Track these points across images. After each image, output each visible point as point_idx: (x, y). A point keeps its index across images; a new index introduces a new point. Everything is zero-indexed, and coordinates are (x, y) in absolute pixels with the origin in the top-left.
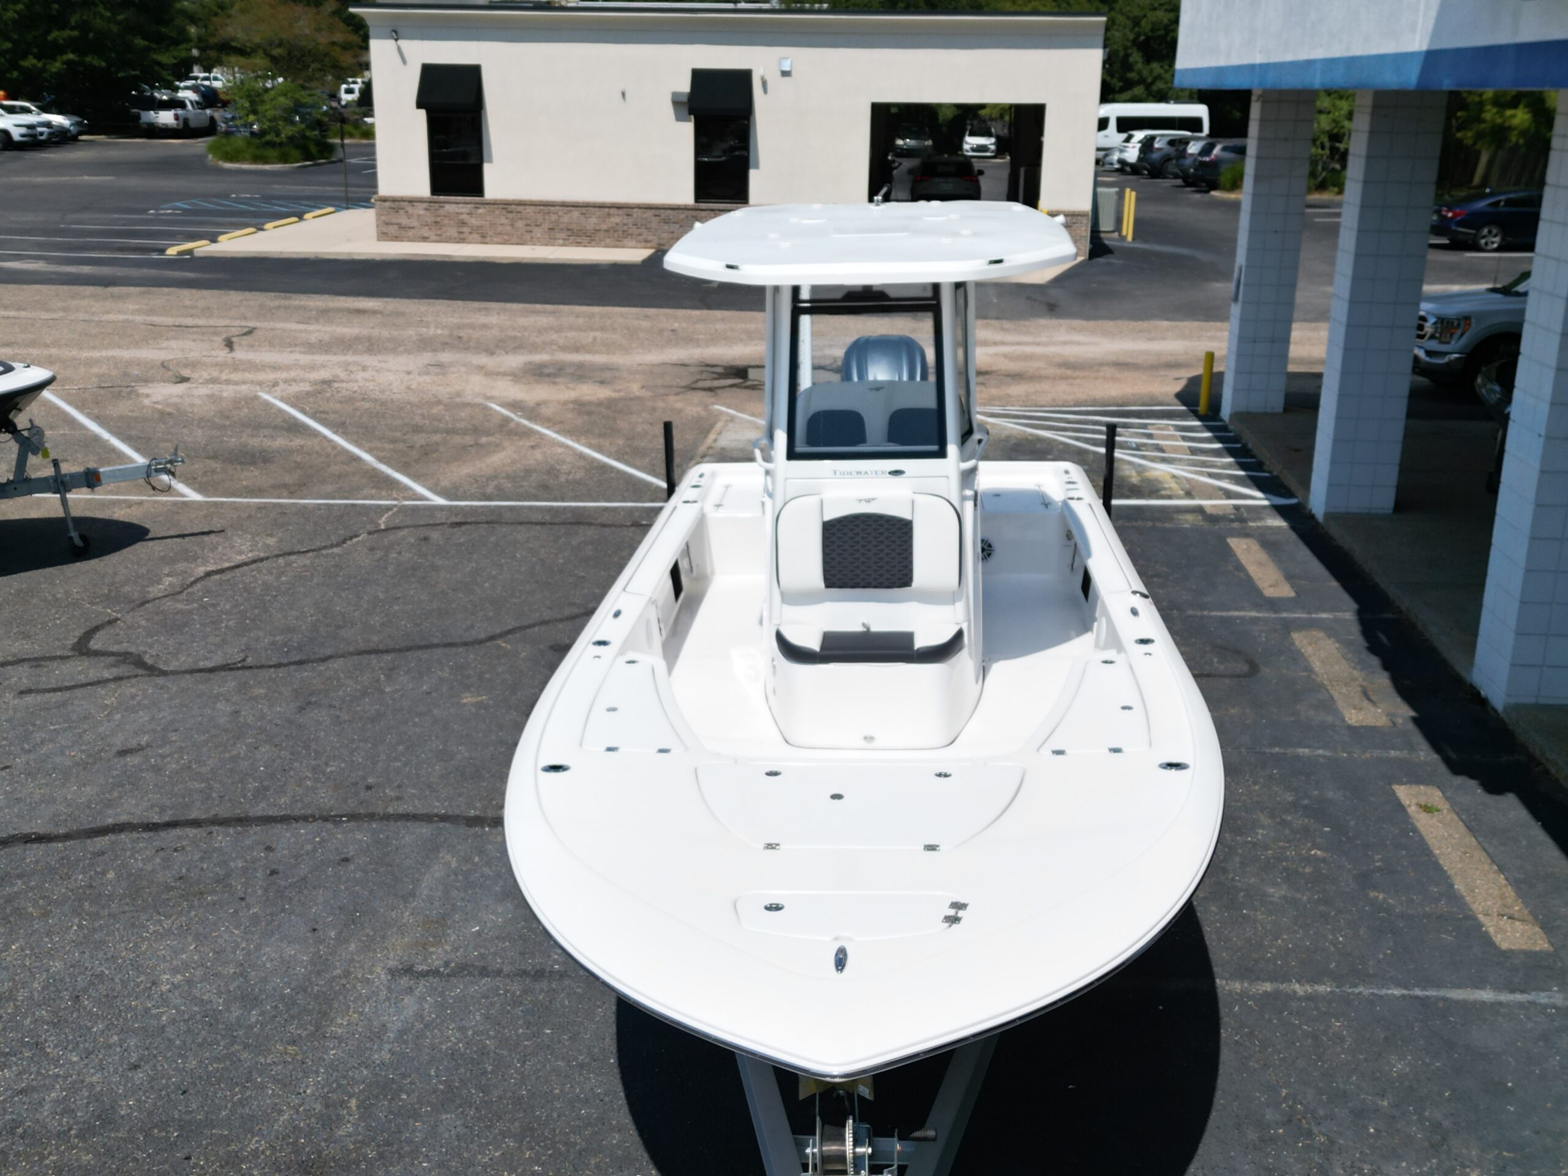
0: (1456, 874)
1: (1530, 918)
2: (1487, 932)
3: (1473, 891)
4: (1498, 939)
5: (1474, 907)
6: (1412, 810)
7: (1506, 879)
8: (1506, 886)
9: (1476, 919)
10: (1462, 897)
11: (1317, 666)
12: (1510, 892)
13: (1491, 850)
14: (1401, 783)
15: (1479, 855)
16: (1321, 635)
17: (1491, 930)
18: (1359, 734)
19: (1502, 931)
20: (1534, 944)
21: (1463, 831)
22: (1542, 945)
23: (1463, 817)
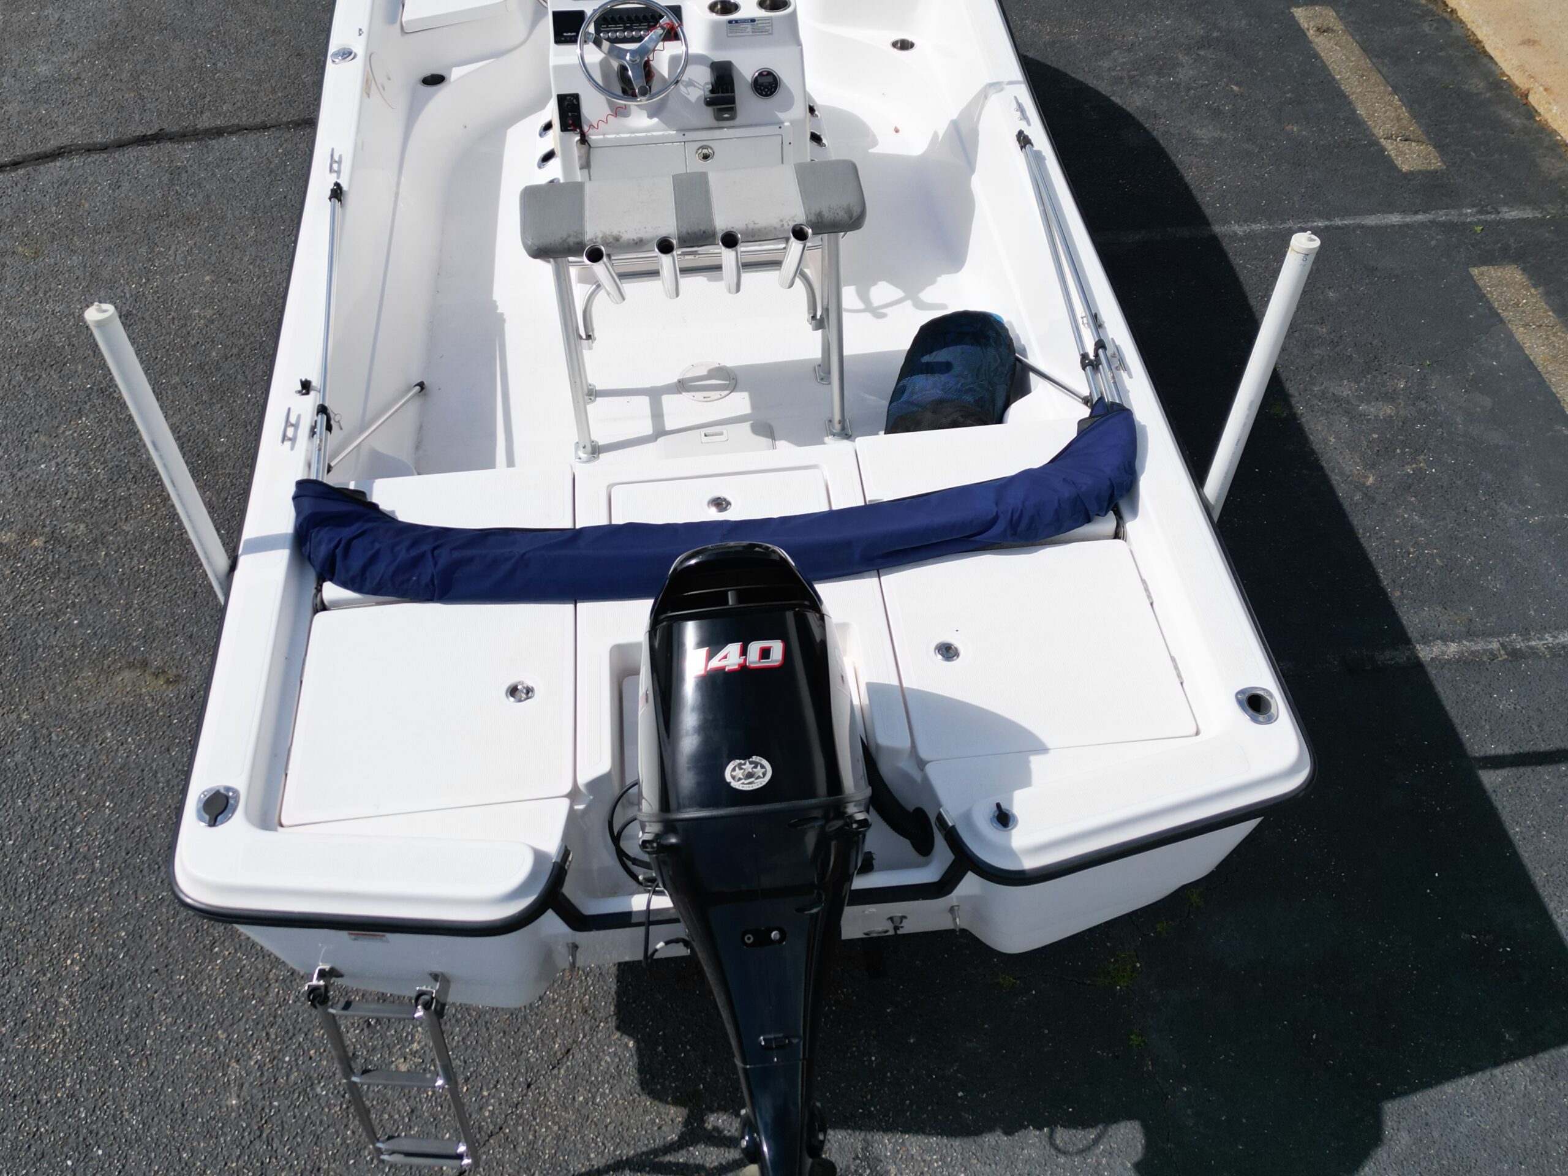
0: (1357, 98)
1: (1423, 138)
2: (1389, 156)
3: (1373, 115)
4: (1398, 162)
5: (1375, 131)
6: (1311, 34)
7: (1400, 100)
8: (1400, 107)
9: (1378, 144)
10: (1365, 122)
12: (1404, 113)
13: (1385, 70)
14: (1298, 6)
15: (1375, 77)
17: (1393, 154)
19: (1401, 153)
20: (1430, 163)
21: (1357, 51)
22: (1436, 163)
23: (1357, 37)
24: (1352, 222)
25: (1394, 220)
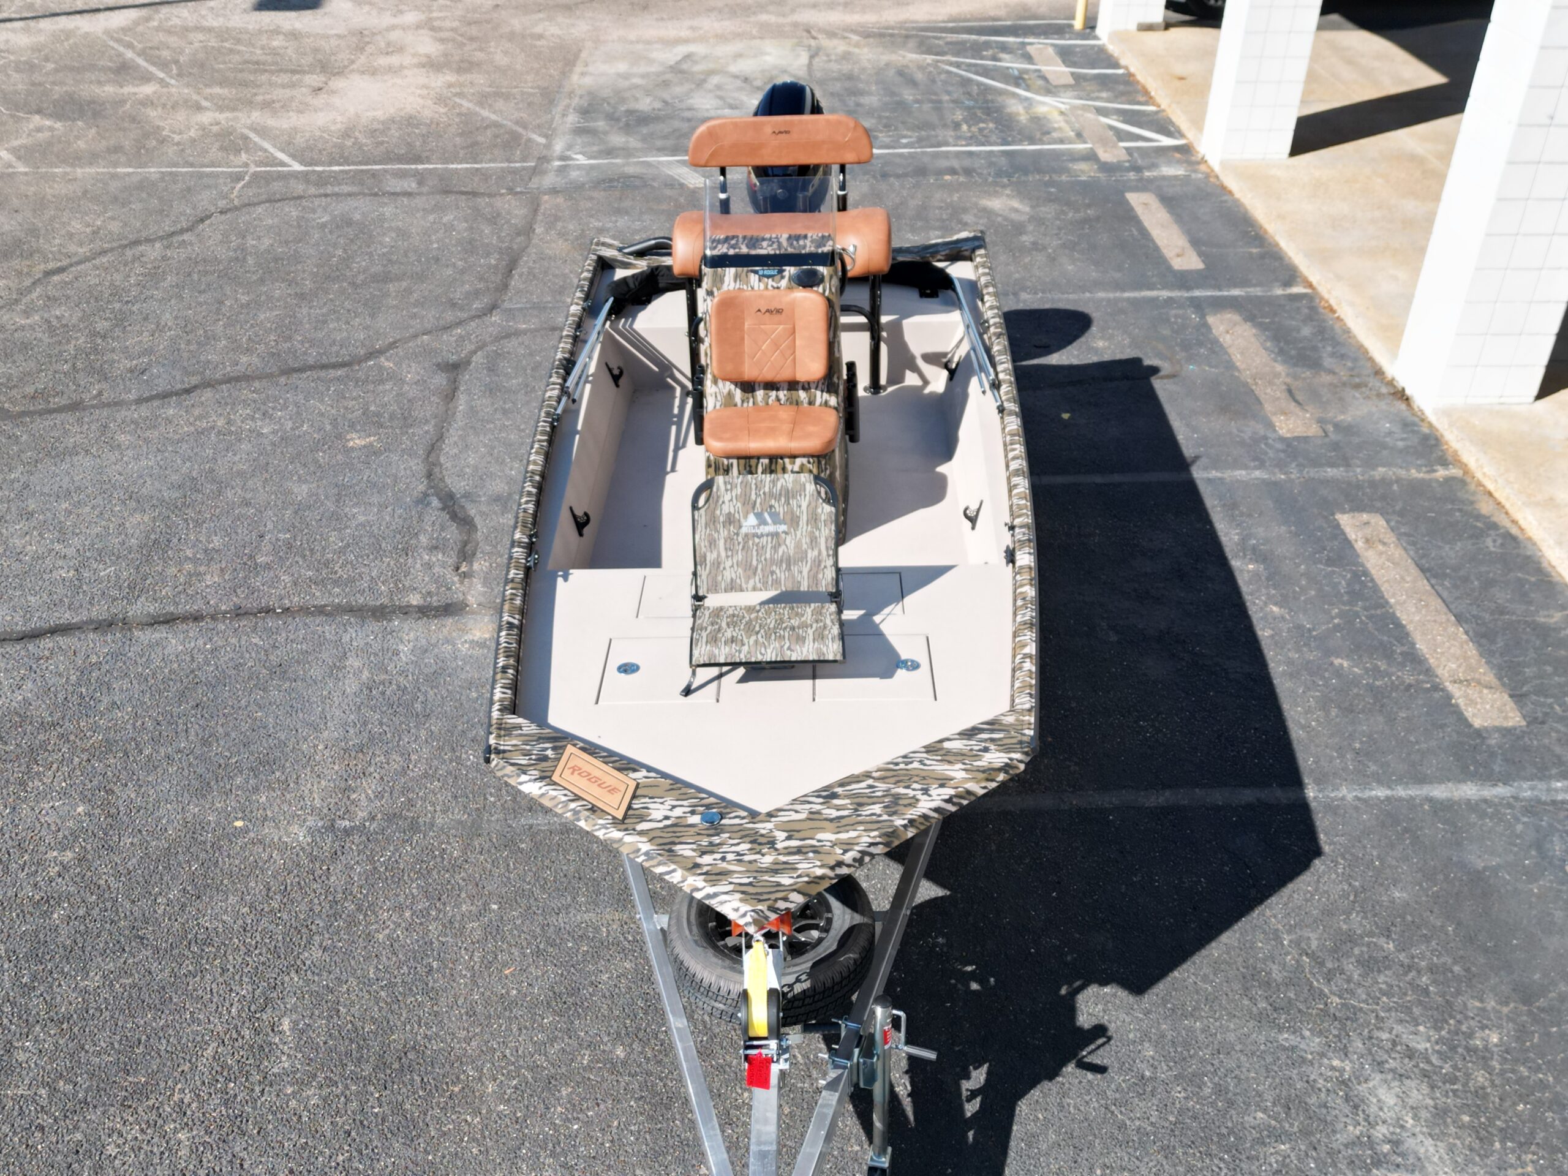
0: (1415, 630)
1: (1497, 683)
2: (1457, 706)
3: (1435, 651)
4: (1469, 713)
5: (1439, 671)
6: (1359, 545)
7: (1466, 633)
8: (1466, 642)
9: (1443, 688)
10: (1426, 659)
11: (1237, 358)
12: (1472, 650)
13: (1445, 594)
14: (1344, 512)
15: (1436, 603)
16: (1236, 318)
17: (1461, 702)
18: (1293, 448)
19: (1472, 702)
20: (1506, 718)
21: (1414, 571)
22: (1514, 719)
23: (1412, 553)
24: (1418, 793)
25: (1469, 793)
